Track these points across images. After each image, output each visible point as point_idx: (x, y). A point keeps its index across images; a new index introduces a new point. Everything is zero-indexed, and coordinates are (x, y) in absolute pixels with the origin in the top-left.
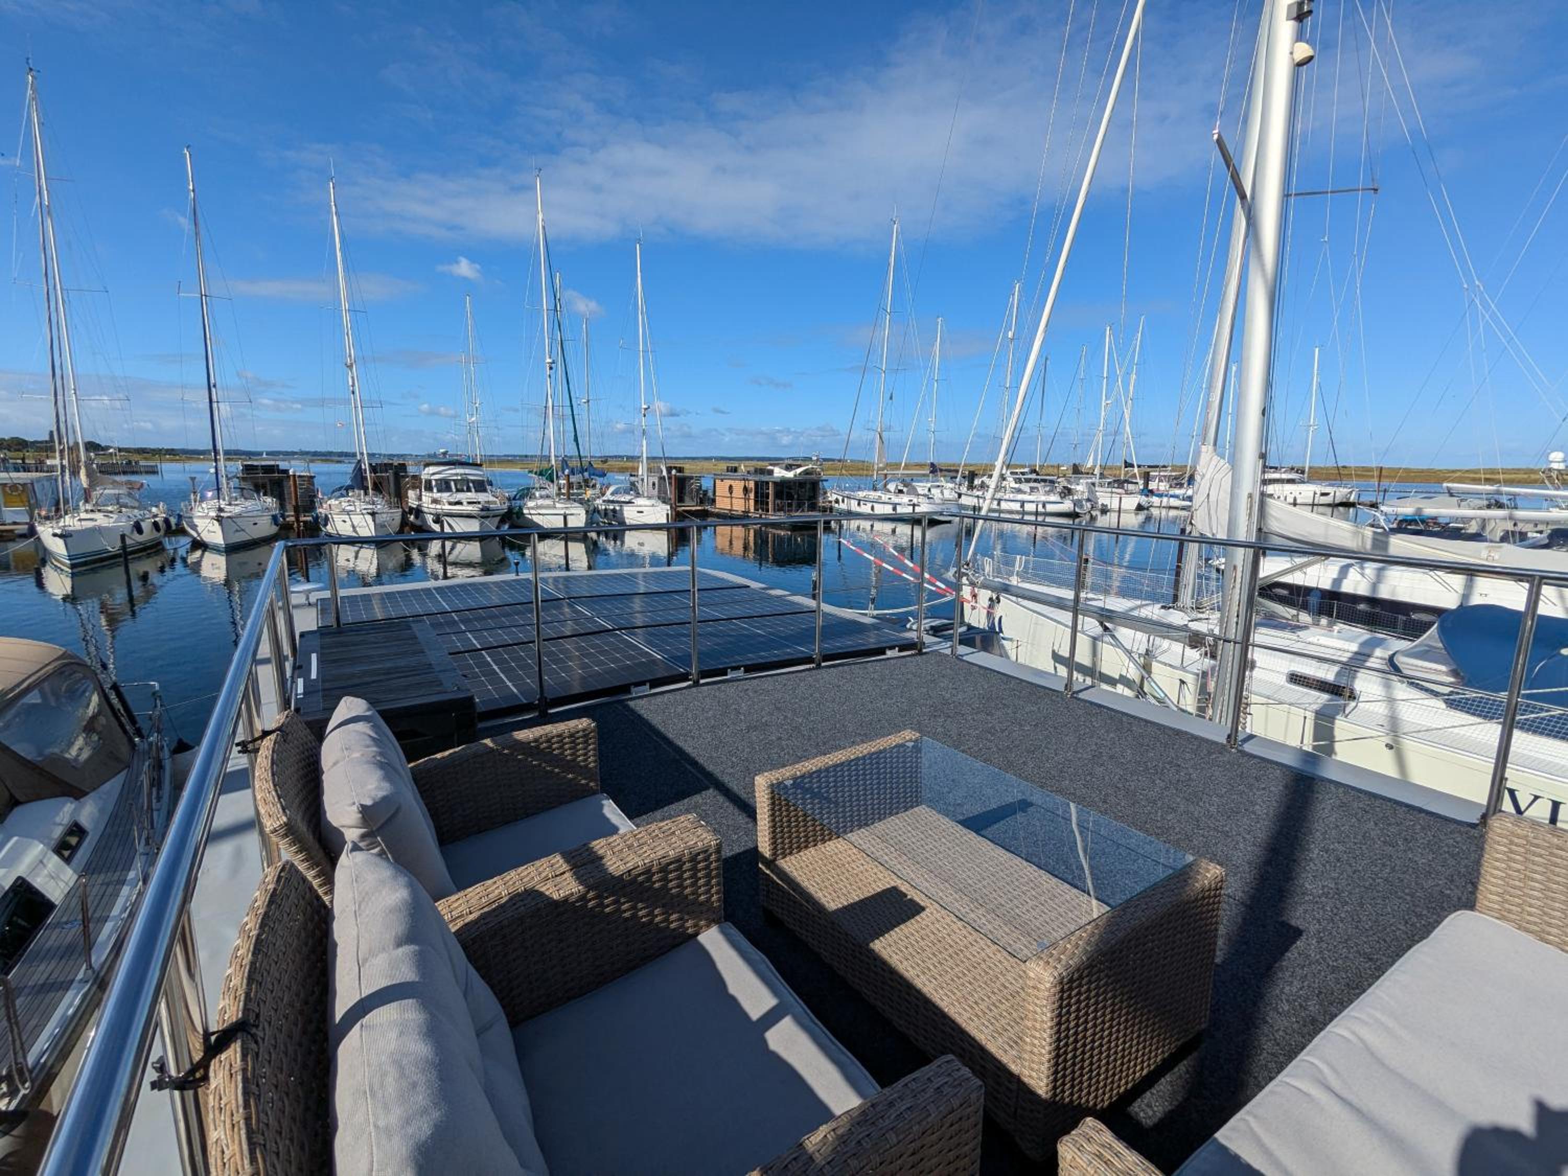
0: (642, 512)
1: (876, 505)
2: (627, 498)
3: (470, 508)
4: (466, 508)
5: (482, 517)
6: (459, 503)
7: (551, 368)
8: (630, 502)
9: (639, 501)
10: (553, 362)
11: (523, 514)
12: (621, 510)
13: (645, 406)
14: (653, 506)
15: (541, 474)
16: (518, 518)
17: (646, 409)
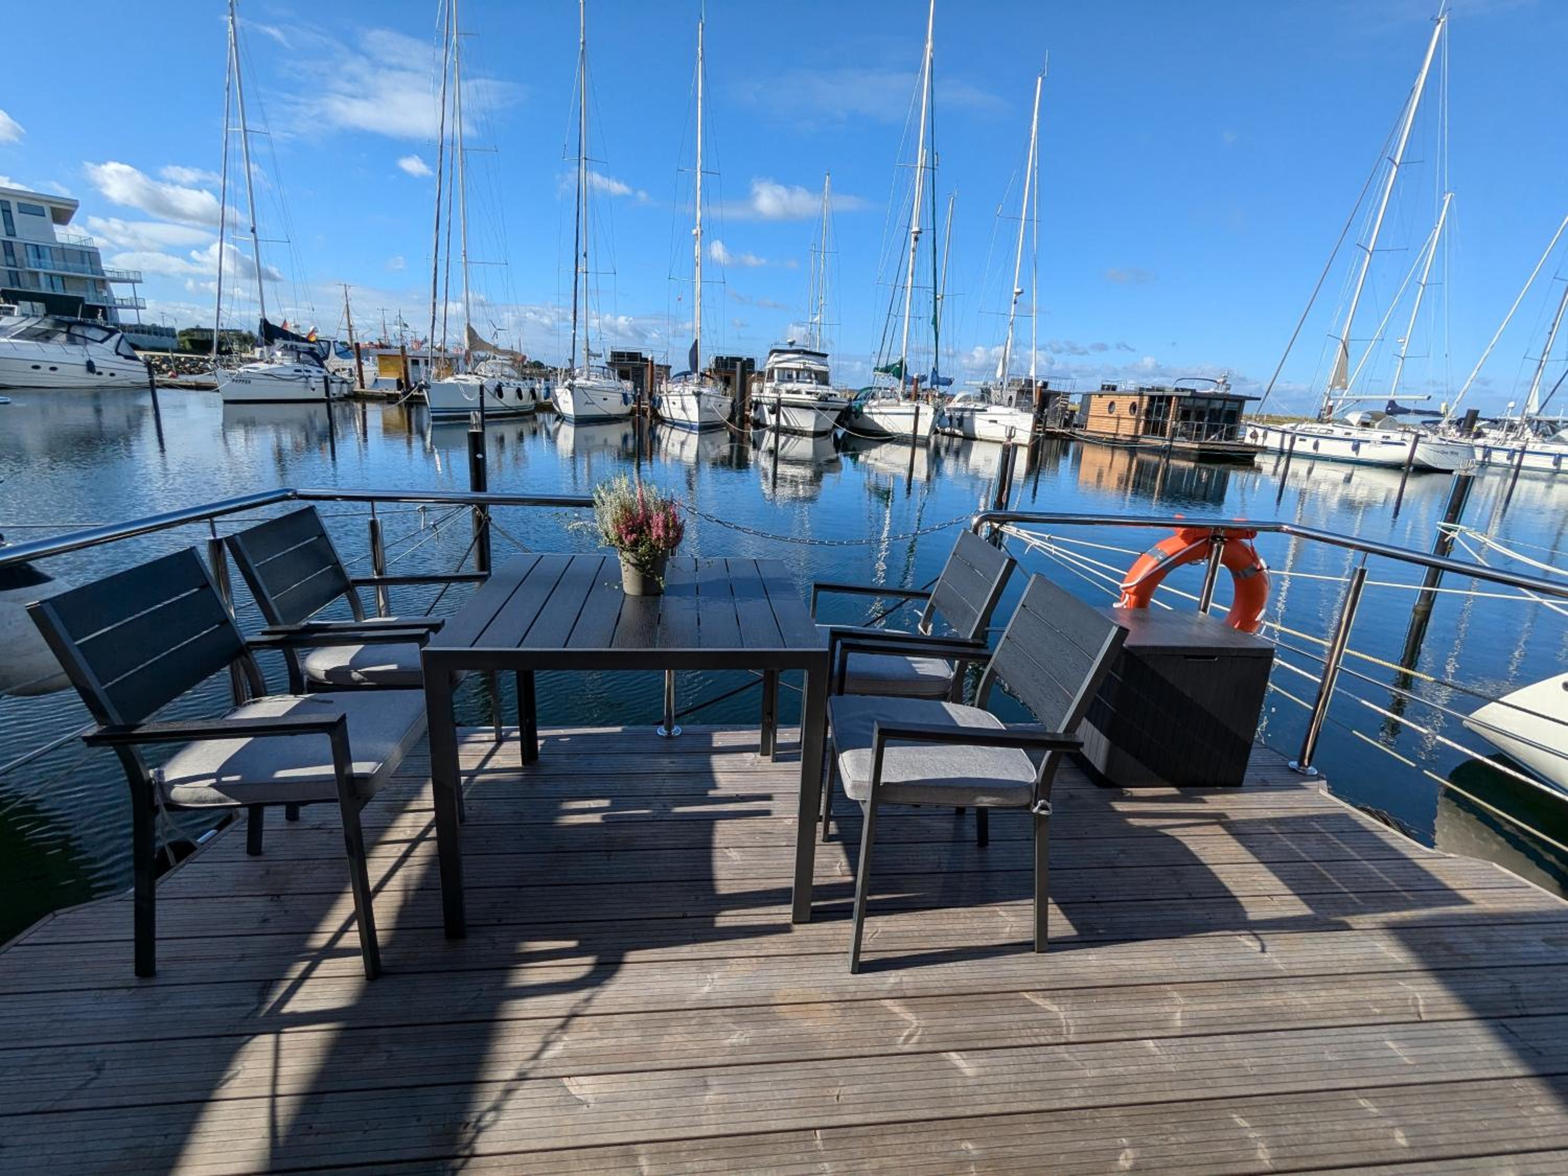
0: (995, 422)
1: (1322, 442)
2: (980, 406)
3: (808, 397)
4: (804, 398)
5: (820, 409)
6: (798, 392)
7: (916, 239)
8: (983, 410)
9: (993, 409)
10: (920, 232)
11: (862, 413)
12: (971, 419)
13: (1018, 290)
14: (1011, 414)
15: (887, 370)
16: (857, 417)
17: (1018, 294)
